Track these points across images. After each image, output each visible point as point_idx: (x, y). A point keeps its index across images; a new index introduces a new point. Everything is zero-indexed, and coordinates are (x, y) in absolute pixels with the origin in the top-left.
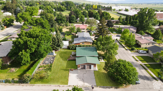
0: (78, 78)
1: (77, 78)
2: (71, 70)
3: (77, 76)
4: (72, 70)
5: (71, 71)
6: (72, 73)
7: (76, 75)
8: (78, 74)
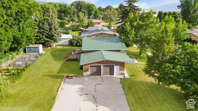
0: (81, 95)
1: (80, 93)
2: (67, 77)
3: (80, 88)
4: (71, 77)
5: (67, 80)
6: (70, 84)
7: (77, 87)
8: (83, 85)
